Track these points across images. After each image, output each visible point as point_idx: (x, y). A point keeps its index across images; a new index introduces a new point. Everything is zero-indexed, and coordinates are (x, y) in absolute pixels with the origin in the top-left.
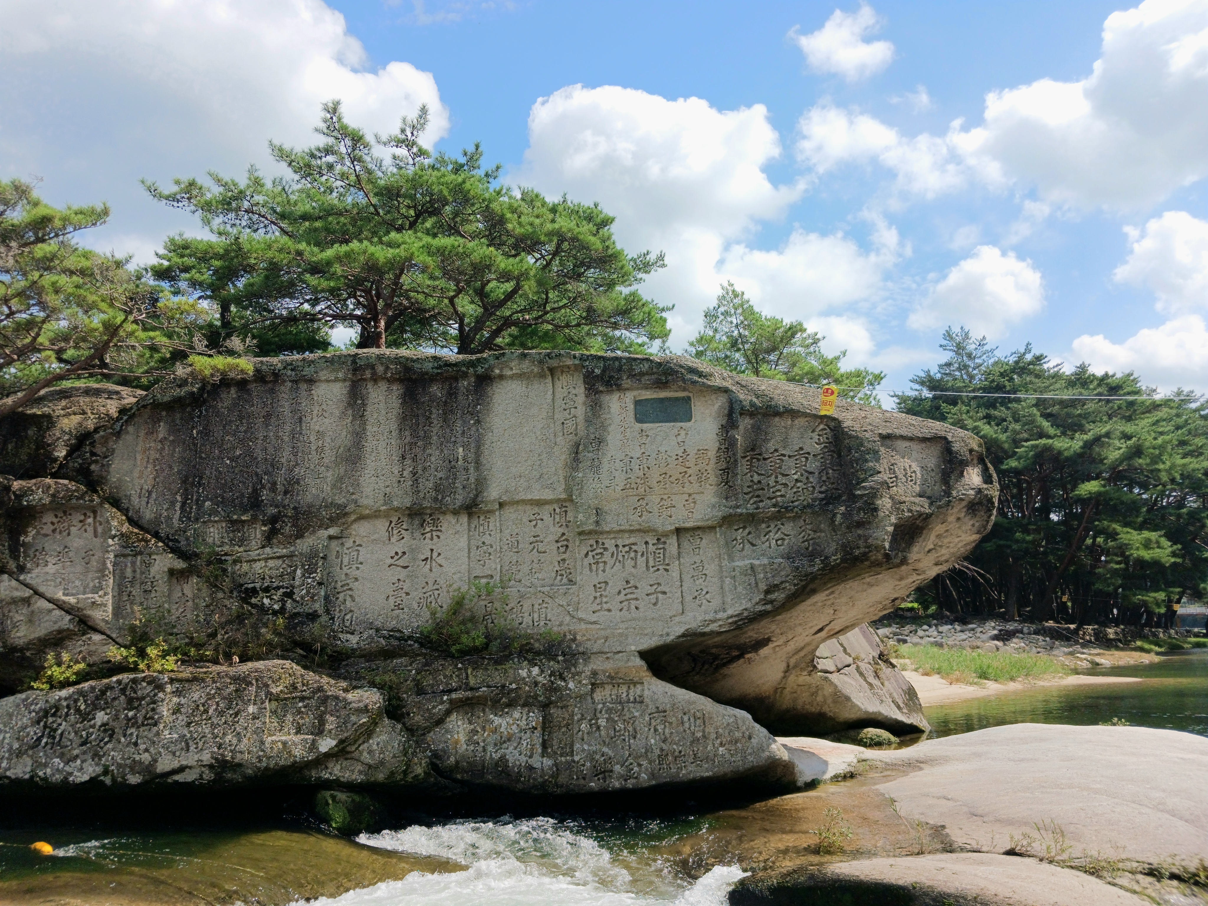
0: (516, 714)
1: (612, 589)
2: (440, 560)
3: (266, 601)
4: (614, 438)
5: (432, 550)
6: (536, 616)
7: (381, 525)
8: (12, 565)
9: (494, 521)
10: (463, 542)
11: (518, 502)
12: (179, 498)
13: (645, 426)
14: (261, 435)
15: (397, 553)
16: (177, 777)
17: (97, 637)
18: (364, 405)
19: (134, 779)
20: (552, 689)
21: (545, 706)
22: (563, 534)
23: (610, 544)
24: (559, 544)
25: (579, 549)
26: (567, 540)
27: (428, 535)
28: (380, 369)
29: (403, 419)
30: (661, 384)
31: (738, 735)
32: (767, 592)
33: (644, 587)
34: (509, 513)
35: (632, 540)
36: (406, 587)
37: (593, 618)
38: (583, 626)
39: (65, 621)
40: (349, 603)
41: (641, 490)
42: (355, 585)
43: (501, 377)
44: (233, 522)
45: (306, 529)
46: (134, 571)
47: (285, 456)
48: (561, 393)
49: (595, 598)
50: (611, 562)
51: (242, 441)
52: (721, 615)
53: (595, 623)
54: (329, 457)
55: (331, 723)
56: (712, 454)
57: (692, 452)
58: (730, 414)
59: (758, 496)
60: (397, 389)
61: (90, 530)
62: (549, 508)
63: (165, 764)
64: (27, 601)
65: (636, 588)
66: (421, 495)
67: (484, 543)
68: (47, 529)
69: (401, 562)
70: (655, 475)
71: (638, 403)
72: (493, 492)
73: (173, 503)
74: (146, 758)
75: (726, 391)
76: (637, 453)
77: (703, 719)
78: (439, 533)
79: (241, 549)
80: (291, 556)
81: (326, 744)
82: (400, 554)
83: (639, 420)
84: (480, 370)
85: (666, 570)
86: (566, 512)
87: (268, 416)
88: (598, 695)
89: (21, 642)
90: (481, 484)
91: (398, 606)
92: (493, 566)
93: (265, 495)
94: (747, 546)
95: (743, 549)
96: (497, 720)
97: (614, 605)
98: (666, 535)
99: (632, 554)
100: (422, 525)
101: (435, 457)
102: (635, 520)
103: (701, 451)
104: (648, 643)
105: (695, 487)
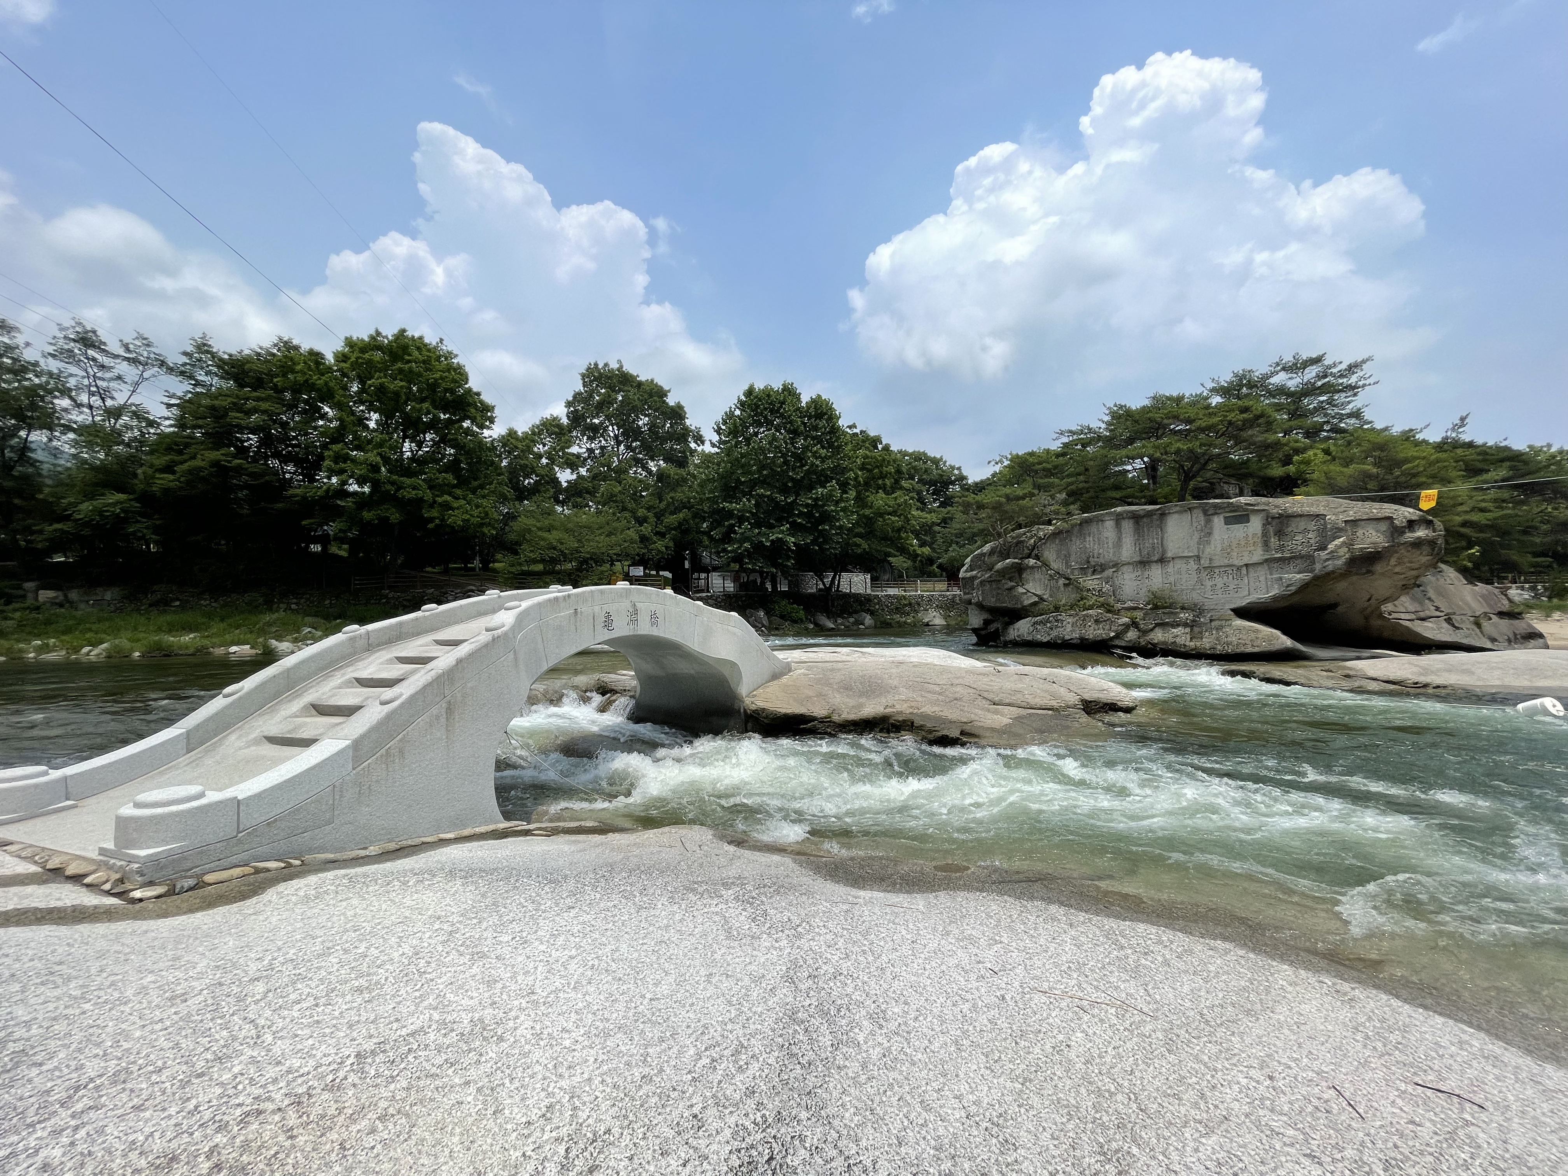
0: (1180, 628)
1: (1218, 587)
2: (1152, 578)
4: (1216, 532)
5: (1149, 575)
6: (1188, 596)
7: (1131, 567)
8: (1021, 584)
9: (1171, 564)
10: (1160, 572)
11: (1180, 557)
13: (1229, 527)
15: (1137, 576)
16: (1071, 640)
17: (1045, 603)
18: (1121, 527)
20: (1194, 621)
21: (1192, 627)
22: (1198, 568)
23: (1217, 571)
24: (1197, 572)
25: (1204, 574)
26: (1200, 570)
27: (1147, 570)
28: (1125, 515)
29: (1135, 531)
30: (1236, 511)
31: (1271, 638)
32: (1288, 587)
33: (1232, 587)
34: (1177, 561)
35: (1226, 569)
36: (1141, 587)
37: (1211, 597)
38: (1207, 600)
39: (1037, 599)
40: (1121, 593)
41: (1229, 551)
42: (1122, 587)
43: (1169, 513)
44: (1081, 568)
45: (1106, 570)
46: (1054, 585)
47: (1096, 546)
48: (1194, 518)
49: (1212, 590)
50: (1217, 577)
51: (1082, 542)
52: (1266, 596)
53: (1212, 599)
54: (1110, 545)
55: (1113, 628)
56: (1259, 535)
57: (1250, 536)
58: (1267, 520)
59: (1283, 550)
60: (1131, 522)
61: (1041, 573)
62: (1192, 559)
63: (1067, 637)
64: (1026, 593)
65: (1229, 586)
66: (1143, 557)
67: (1167, 572)
68: (1029, 573)
69: (1139, 579)
70: (1234, 545)
71: (1225, 518)
72: (1169, 555)
73: (1063, 563)
74: (1062, 636)
75: (1265, 510)
76: (1226, 537)
77: (1259, 632)
78: (1151, 569)
79: (1085, 576)
80: (1101, 578)
81: (1112, 634)
83: (1227, 525)
84: (1161, 512)
85: (1242, 580)
86: (1200, 559)
87: (1090, 533)
88: (1213, 624)
89: (1025, 604)
90: (1164, 552)
91: (1139, 593)
92: (1172, 579)
93: (1091, 559)
94: (1279, 570)
95: (1277, 571)
96: (1173, 630)
97: (1220, 592)
98: (1241, 567)
99: (1227, 574)
100: (1145, 567)
101: (1147, 543)
102: (1226, 562)
103: (1254, 535)
104: (1233, 606)
105: (1252, 548)
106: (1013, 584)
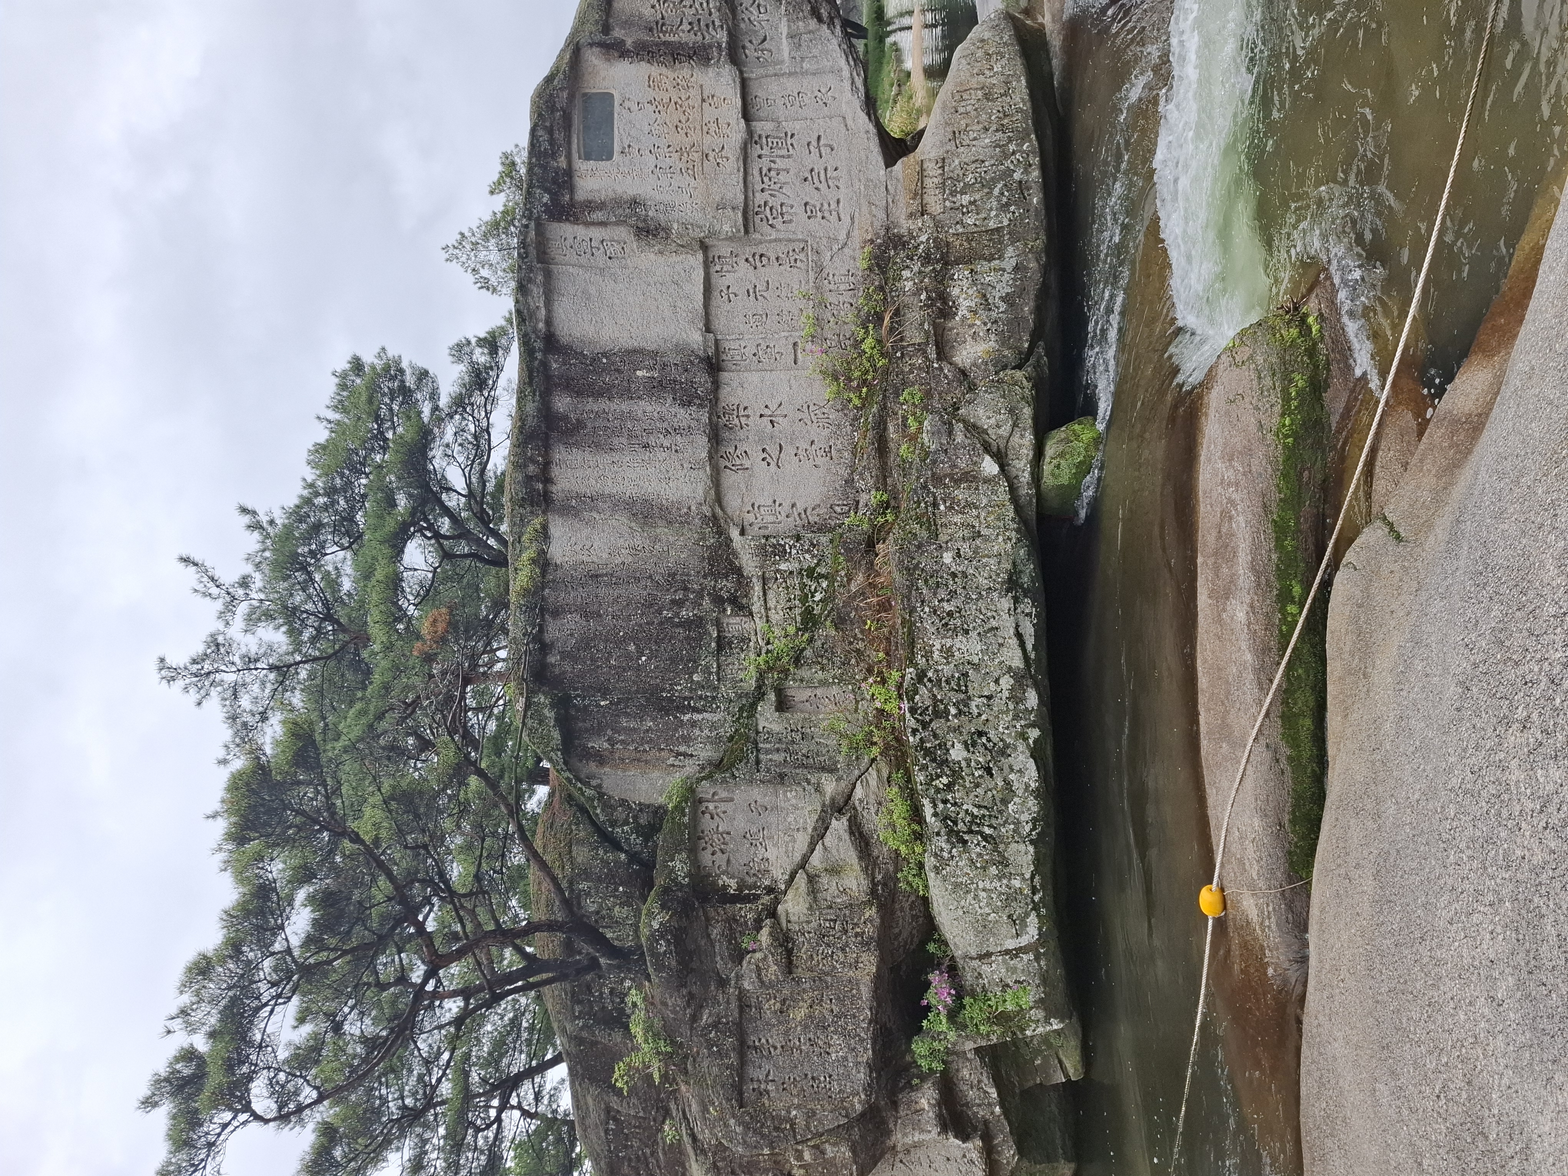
0: (955, 292)
1: (815, 199)
2: (773, 406)
3: (818, 597)
4: (629, 188)
5: (761, 416)
6: (842, 287)
7: (730, 479)
8: (766, 899)
9: (728, 340)
10: (753, 378)
11: (706, 311)
12: (688, 716)
13: (617, 148)
14: (610, 623)
15: (763, 460)
16: (1029, 647)
17: (859, 792)
18: (578, 496)
19: (1032, 699)
20: (927, 259)
21: (947, 261)
22: (747, 260)
23: (759, 198)
24: (758, 264)
26: (754, 255)
27: (743, 420)
28: (532, 469)
29: (597, 446)
32: (820, 20)
33: (812, 160)
34: (720, 323)
35: (756, 172)
36: (804, 445)
37: (846, 219)
38: (856, 233)
39: (839, 825)
40: (822, 511)
41: (696, 156)
42: (800, 507)
43: (549, 322)
44: (720, 648)
45: (731, 563)
46: (778, 750)
47: (638, 592)
48: (571, 257)
49: (823, 218)
50: (781, 198)
51: (617, 645)
52: (846, 73)
53: (852, 219)
54: (641, 539)
55: (964, 465)
56: (655, 70)
57: (651, 94)
58: (606, 46)
59: (707, 26)
60: (559, 452)
61: (723, 806)
62: (715, 277)
63: (1013, 656)
64: (812, 879)
65: (812, 170)
66: (693, 424)
67: (754, 355)
68: (720, 859)
69: (775, 453)
70: (679, 139)
71: (588, 157)
72: (695, 338)
73: (693, 724)
74: (1006, 682)
75: (577, 51)
76: (651, 160)
77: (963, 91)
78: (741, 408)
79: (753, 638)
80: (764, 580)
81: (989, 465)
82: (765, 455)
83: (610, 157)
84: (538, 345)
85: (792, 135)
86: (719, 257)
87: (586, 616)
88: (934, 208)
89: (865, 883)
90: (683, 352)
91: (828, 452)
92: (782, 341)
93: (687, 613)
94: (766, 45)
95: (770, 51)
96: (962, 311)
97: (832, 195)
98: (750, 132)
99: (773, 173)
100: (731, 428)
101: (648, 407)
102: (732, 167)
103: (651, 82)
104: (876, 162)
105: (694, 93)
106: (764, 936)
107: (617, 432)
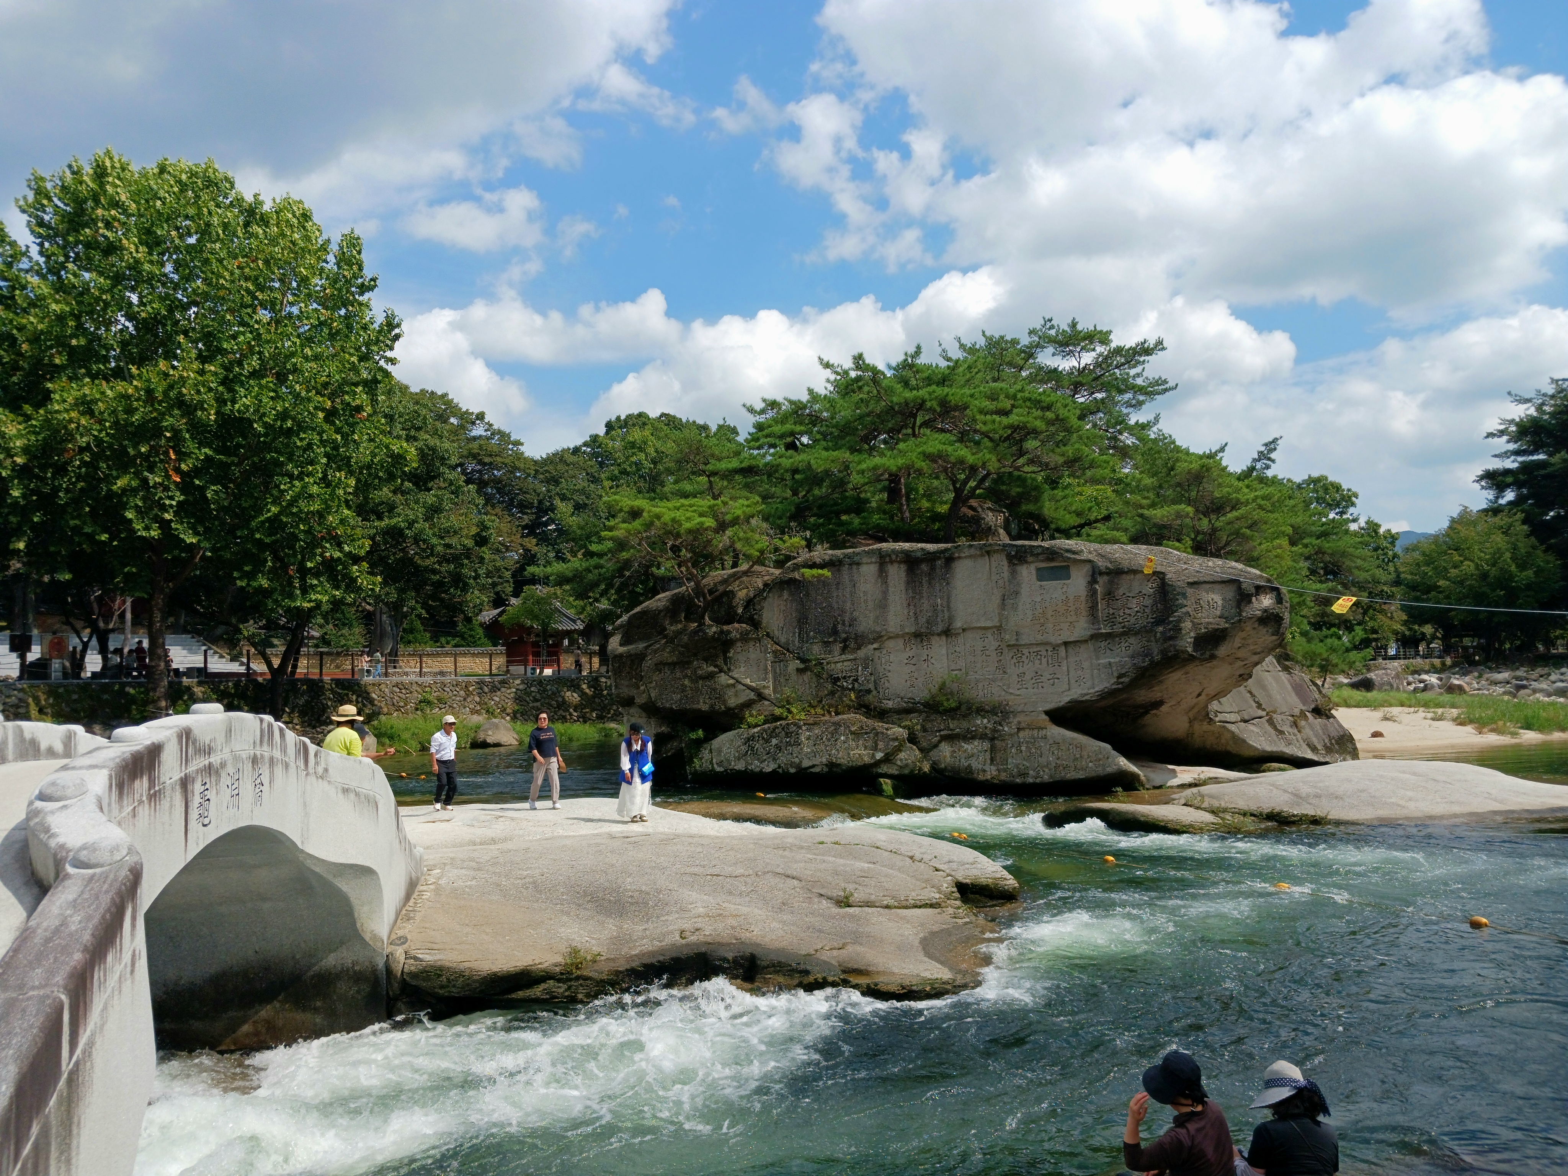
0: (976, 743)
1: (1027, 677)
2: (932, 661)
3: (845, 684)
4: (1025, 590)
5: (928, 655)
6: (986, 692)
7: (901, 642)
8: (725, 668)
9: (961, 640)
10: (944, 651)
11: (973, 628)
12: (797, 631)
13: (1043, 583)
14: (835, 594)
15: (909, 657)
16: (812, 770)
17: (766, 703)
18: (887, 576)
19: (792, 771)
20: (994, 730)
21: (992, 739)
22: (1000, 646)
23: (1025, 651)
24: (997, 652)
25: (1008, 655)
26: (1001, 649)
27: (925, 647)
28: (894, 557)
29: (908, 583)
30: (1052, 560)
31: (1100, 756)
32: (1118, 678)
33: (1046, 675)
34: (969, 635)
35: (1038, 649)
36: (916, 675)
37: (1018, 692)
38: (1012, 697)
39: (752, 696)
40: (887, 684)
41: (1042, 621)
42: (889, 674)
43: (959, 558)
44: (825, 642)
45: (862, 645)
46: (781, 670)
47: (848, 605)
48: (994, 564)
49: (1019, 681)
50: (1026, 661)
51: (826, 598)
52: (1092, 691)
53: (1019, 695)
54: (871, 604)
55: (881, 745)
56: (1083, 598)
57: (1071, 598)
58: (1093, 575)
59: (1113, 622)
60: (903, 567)
61: (758, 649)
62: (991, 631)
63: (806, 763)
64: (733, 685)
65: (1042, 676)
66: (920, 625)
67: (955, 651)
68: (739, 650)
69: (913, 662)
70: (1050, 612)
71: (1038, 570)
72: (958, 624)
73: (794, 633)
74: (797, 760)
75: (1090, 561)
76: (1038, 599)
77: (1080, 747)
78: (931, 646)
79: (830, 657)
80: (855, 659)
81: (879, 755)
82: (911, 657)
83: (1039, 580)
84: (947, 555)
85: (1059, 665)
86: (1000, 633)
87: (838, 584)
88: (1021, 734)
89: (732, 705)
90: (951, 619)
91: (912, 686)
92: (961, 664)
93: (840, 627)
94: (1107, 650)
95: (1105, 653)
96: (966, 746)
97: (1029, 685)
98: (1059, 645)
99: (1039, 657)
100: (922, 642)
101: (926, 605)
102: (1039, 638)
103: (1076, 598)
104: (1049, 706)
105: (1074, 618)
106: (712, 669)
107: (914, 592)
